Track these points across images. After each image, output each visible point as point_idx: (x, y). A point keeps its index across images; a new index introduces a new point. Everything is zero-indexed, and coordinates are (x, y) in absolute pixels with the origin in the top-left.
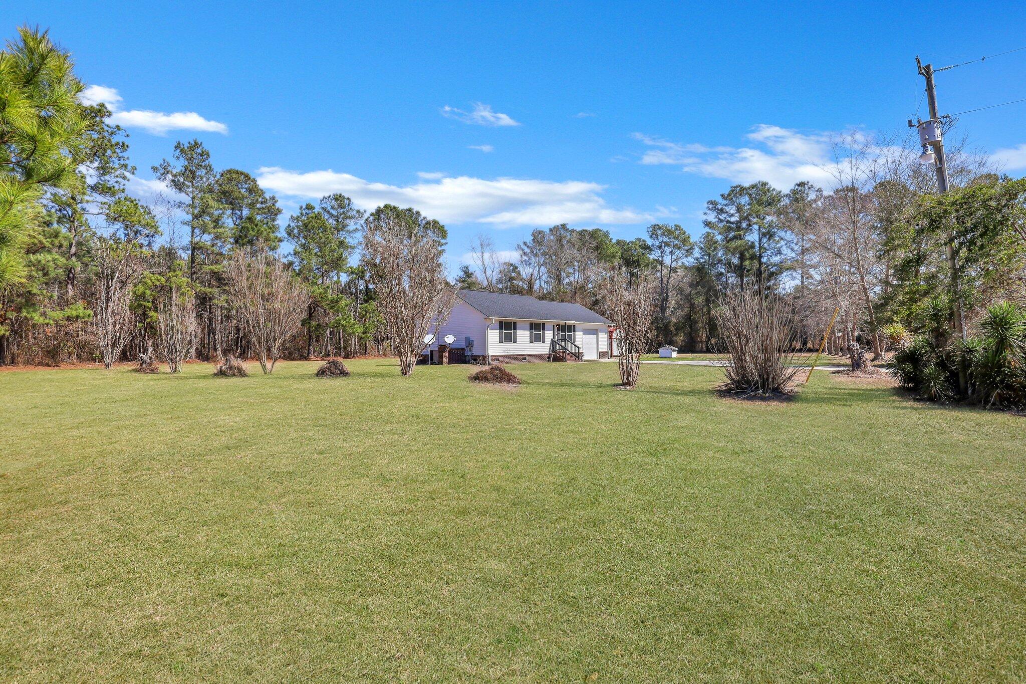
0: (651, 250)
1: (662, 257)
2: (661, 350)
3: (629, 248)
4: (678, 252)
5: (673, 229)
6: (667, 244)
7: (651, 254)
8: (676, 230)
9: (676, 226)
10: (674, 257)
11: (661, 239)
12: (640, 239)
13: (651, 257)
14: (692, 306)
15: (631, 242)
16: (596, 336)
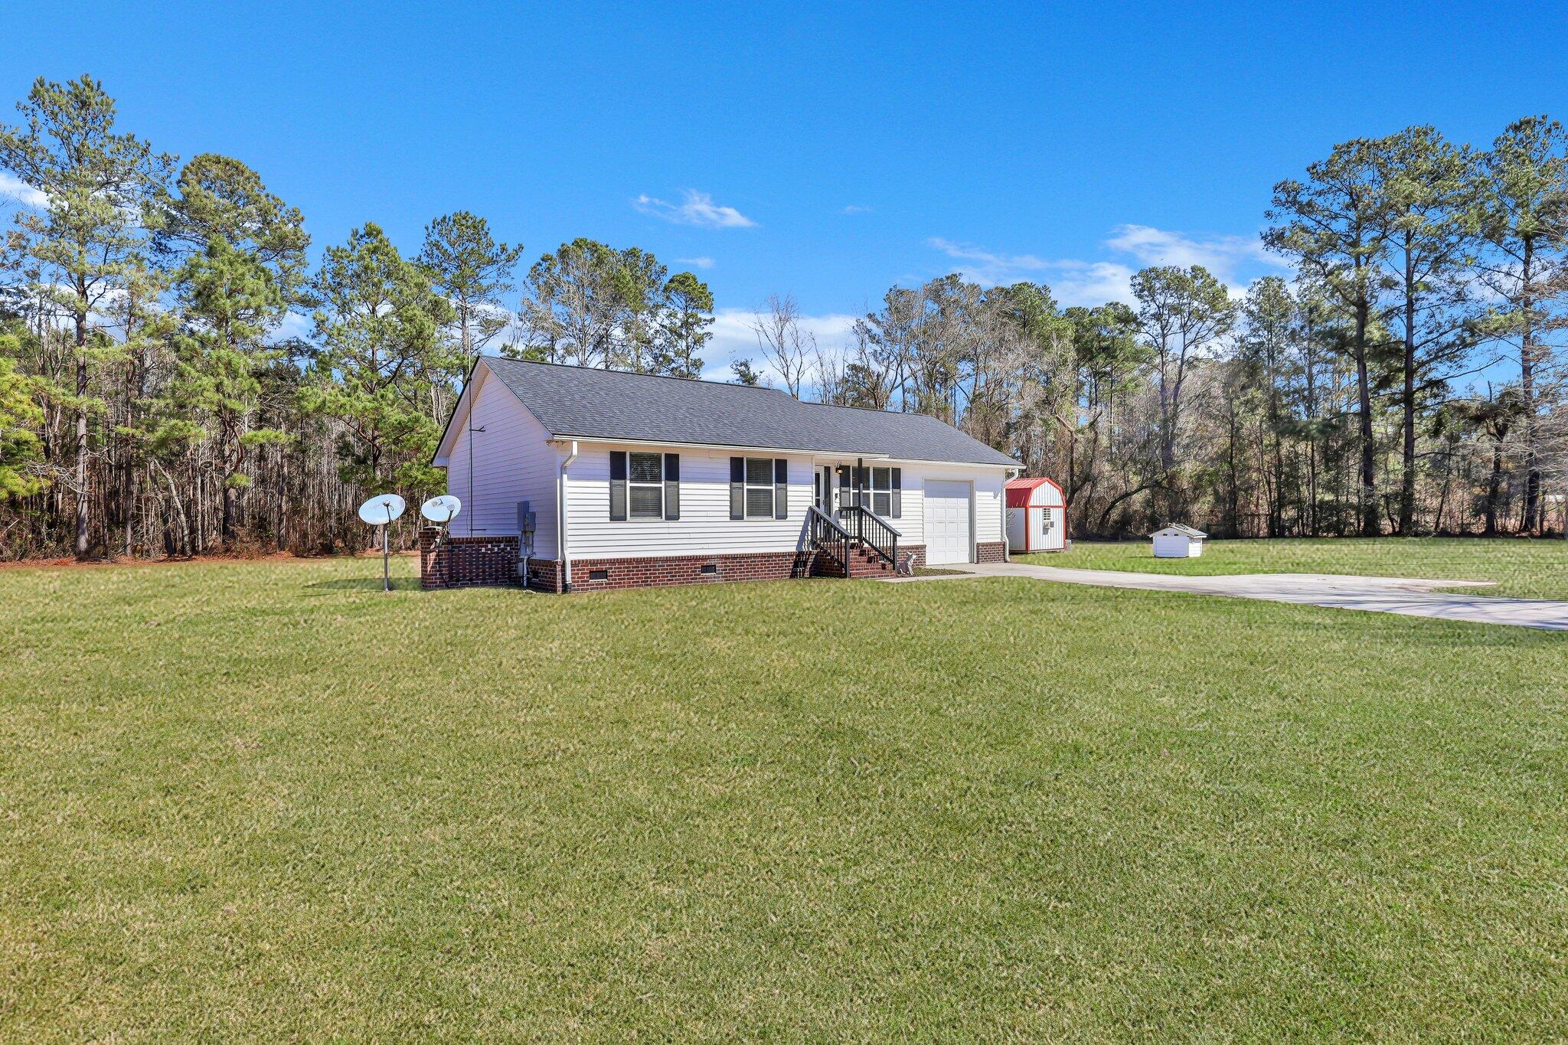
0: (1141, 324)
1: (1164, 336)
2: (1157, 536)
3: (1091, 321)
4: (1200, 325)
5: (1189, 276)
6: (1176, 310)
7: (1139, 331)
8: (1195, 277)
9: (1193, 269)
10: (1190, 336)
11: (1161, 299)
12: (1117, 304)
13: (1140, 339)
14: (1235, 433)
15: (1097, 310)
16: (966, 500)
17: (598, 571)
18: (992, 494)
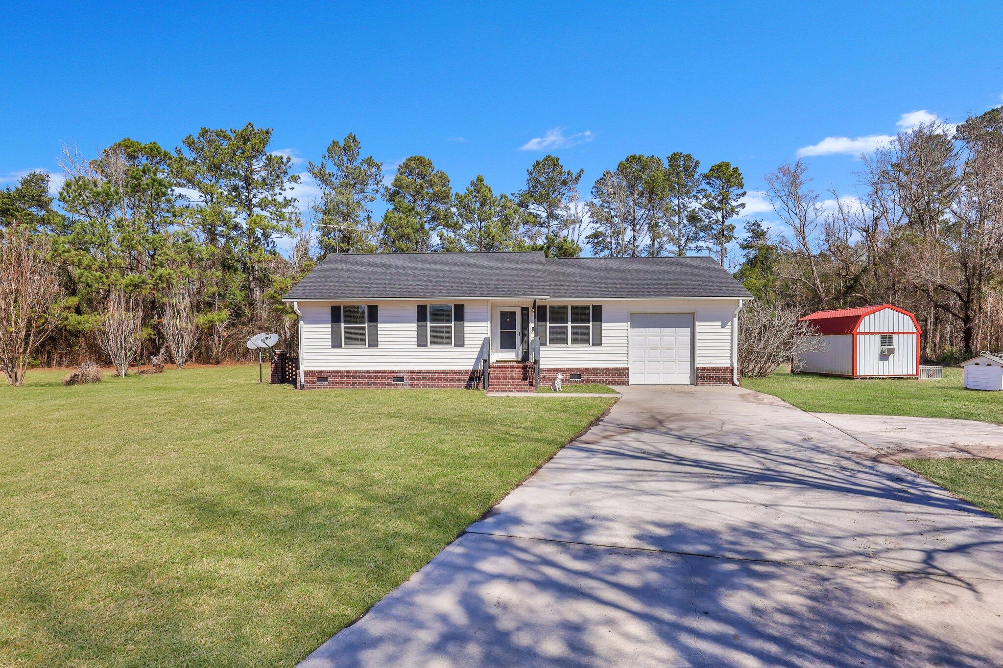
16: (689, 330)
17: (321, 378)
18: (719, 323)
